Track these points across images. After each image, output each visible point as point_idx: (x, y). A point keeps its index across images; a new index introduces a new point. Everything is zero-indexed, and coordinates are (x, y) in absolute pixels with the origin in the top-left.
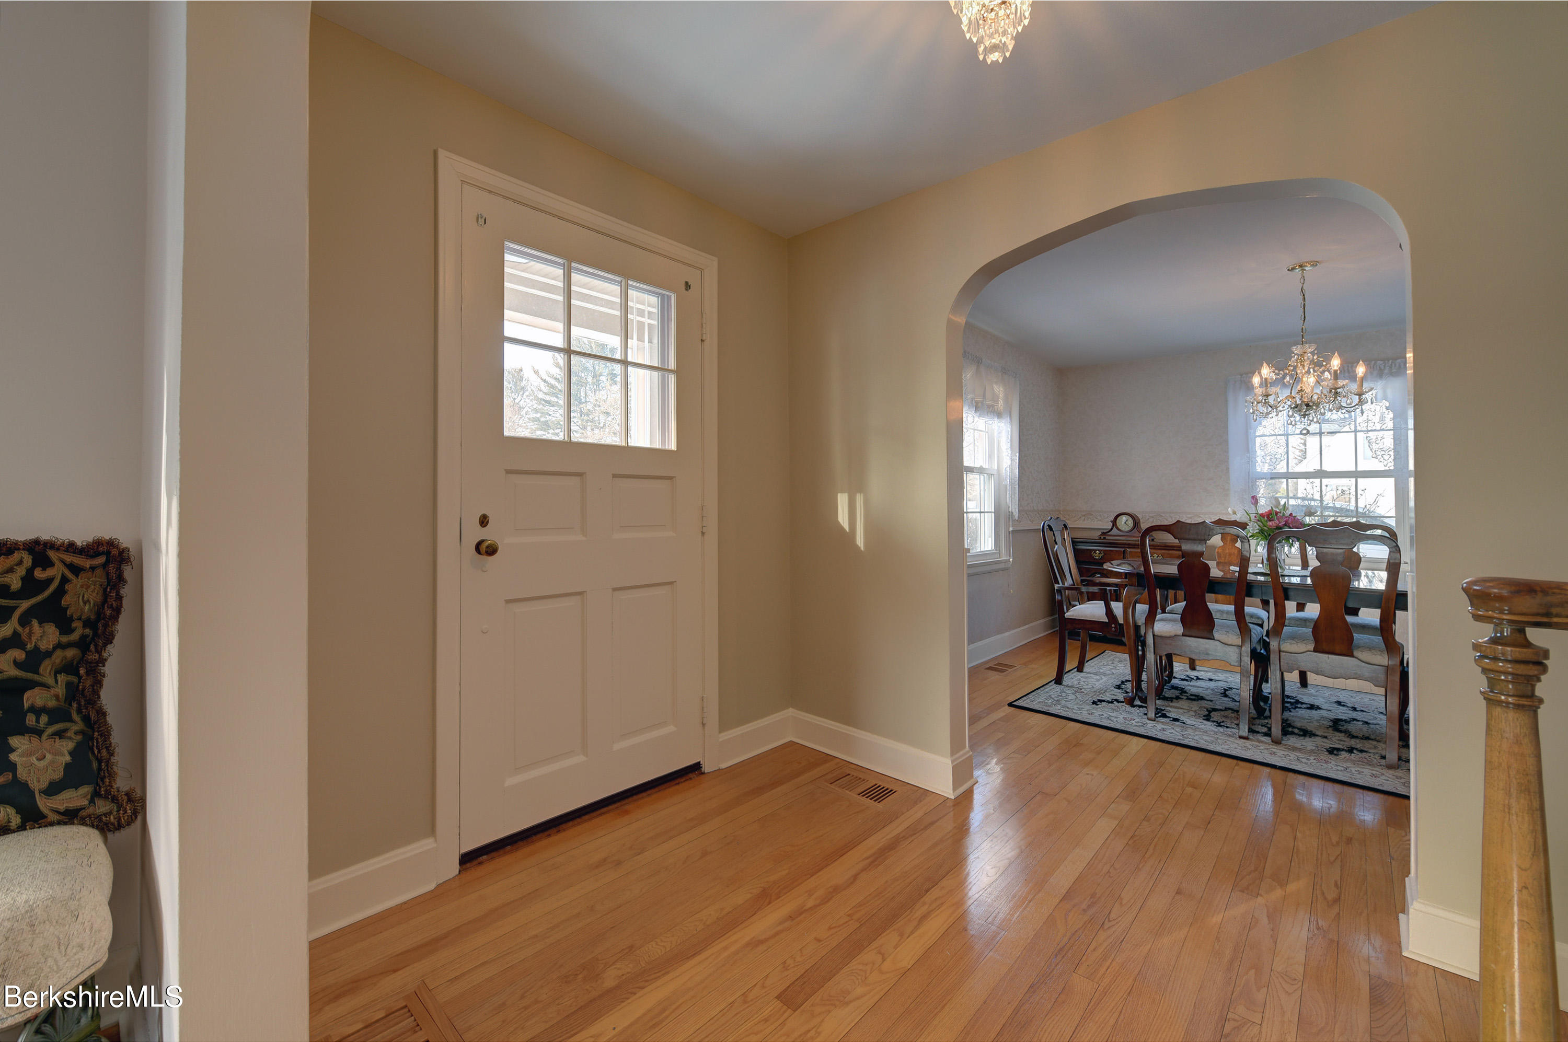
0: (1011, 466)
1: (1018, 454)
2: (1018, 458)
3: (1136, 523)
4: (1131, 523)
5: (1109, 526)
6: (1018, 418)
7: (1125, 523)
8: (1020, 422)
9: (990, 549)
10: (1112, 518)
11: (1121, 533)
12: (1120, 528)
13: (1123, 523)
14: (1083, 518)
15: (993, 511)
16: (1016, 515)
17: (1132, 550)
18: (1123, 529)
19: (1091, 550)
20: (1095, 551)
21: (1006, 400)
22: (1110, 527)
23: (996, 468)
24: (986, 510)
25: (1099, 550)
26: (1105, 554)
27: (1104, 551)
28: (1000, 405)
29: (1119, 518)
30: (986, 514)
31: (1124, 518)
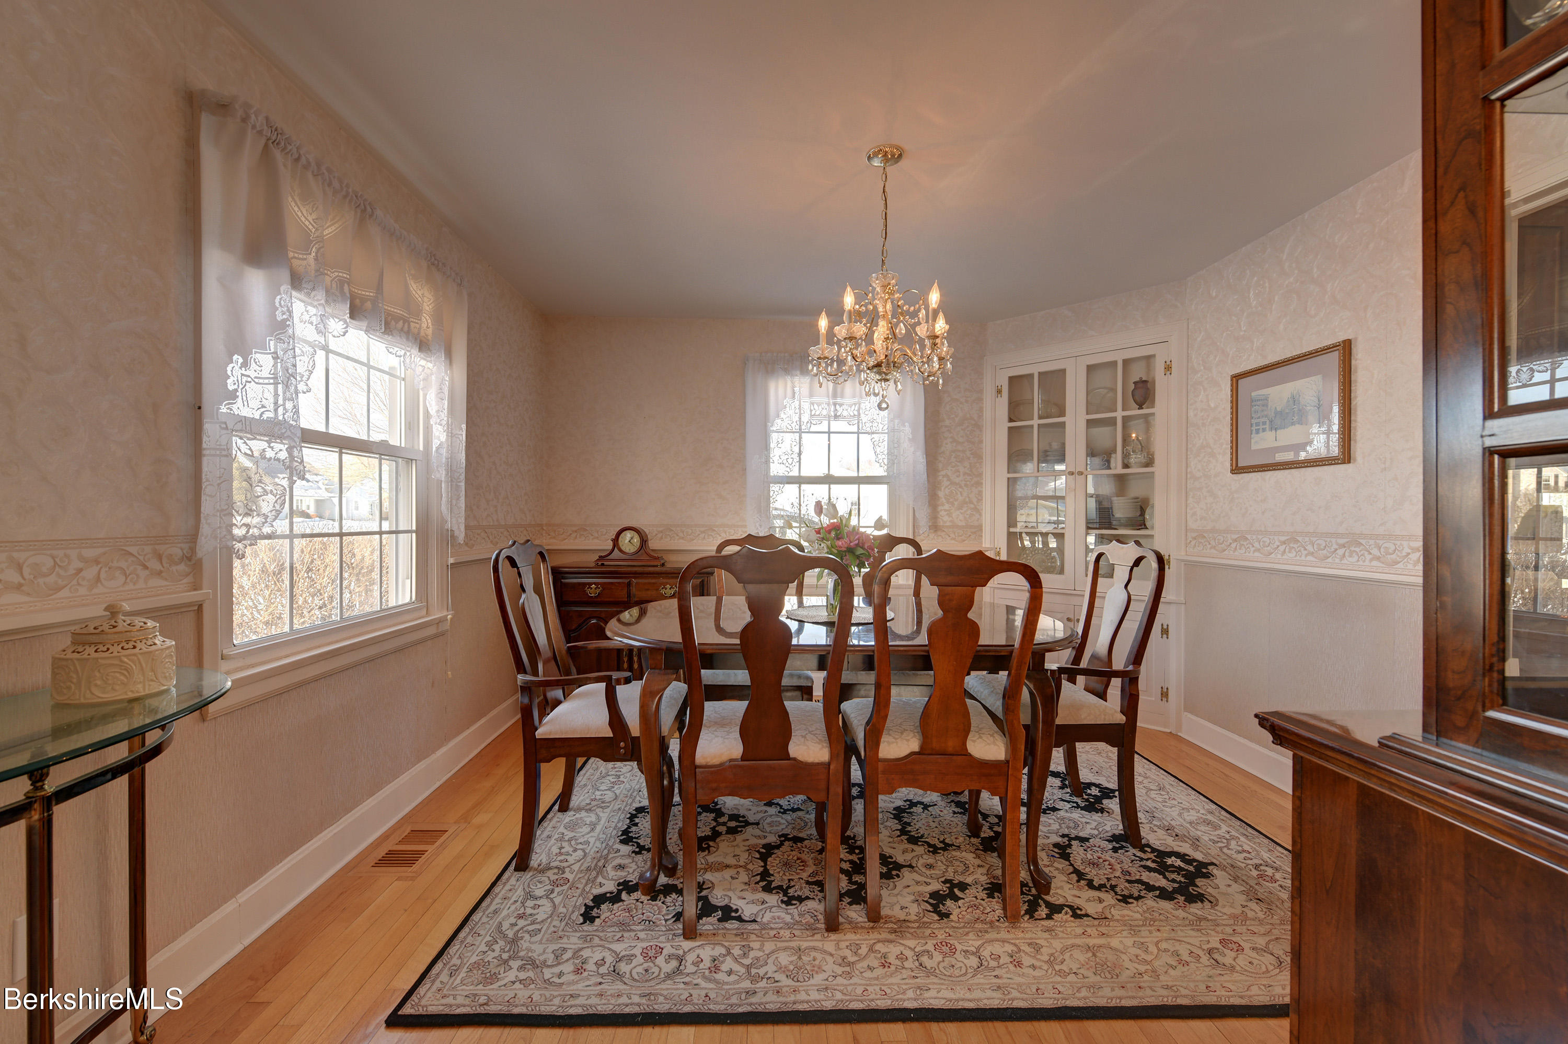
0: (451, 447)
1: (464, 426)
2: (464, 434)
3: (644, 541)
4: (636, 540)
5: (609, 545)
6: (465, 357)
7: (629, 542)
8: (469, 365)
9: (407, 600)
10: (613, 535)
11: (624, 556)
12: (623, 548)
13: (627, 541)
14: (574, 535)
15: (414, 528)
16: (461, 536)
17: (640, 581)
18: (627, 550)
19: (584, 584)
20: (591, 584)
21: (438, 319)
22: (611, 547)
23: (421, 448)
24: (401, 528)
25: (595, 583)
26: (604, 589)
27: (603, 584)
28: (424, 325)
29: (622, 535)
30: (401, 536)
31: (628, 535)
